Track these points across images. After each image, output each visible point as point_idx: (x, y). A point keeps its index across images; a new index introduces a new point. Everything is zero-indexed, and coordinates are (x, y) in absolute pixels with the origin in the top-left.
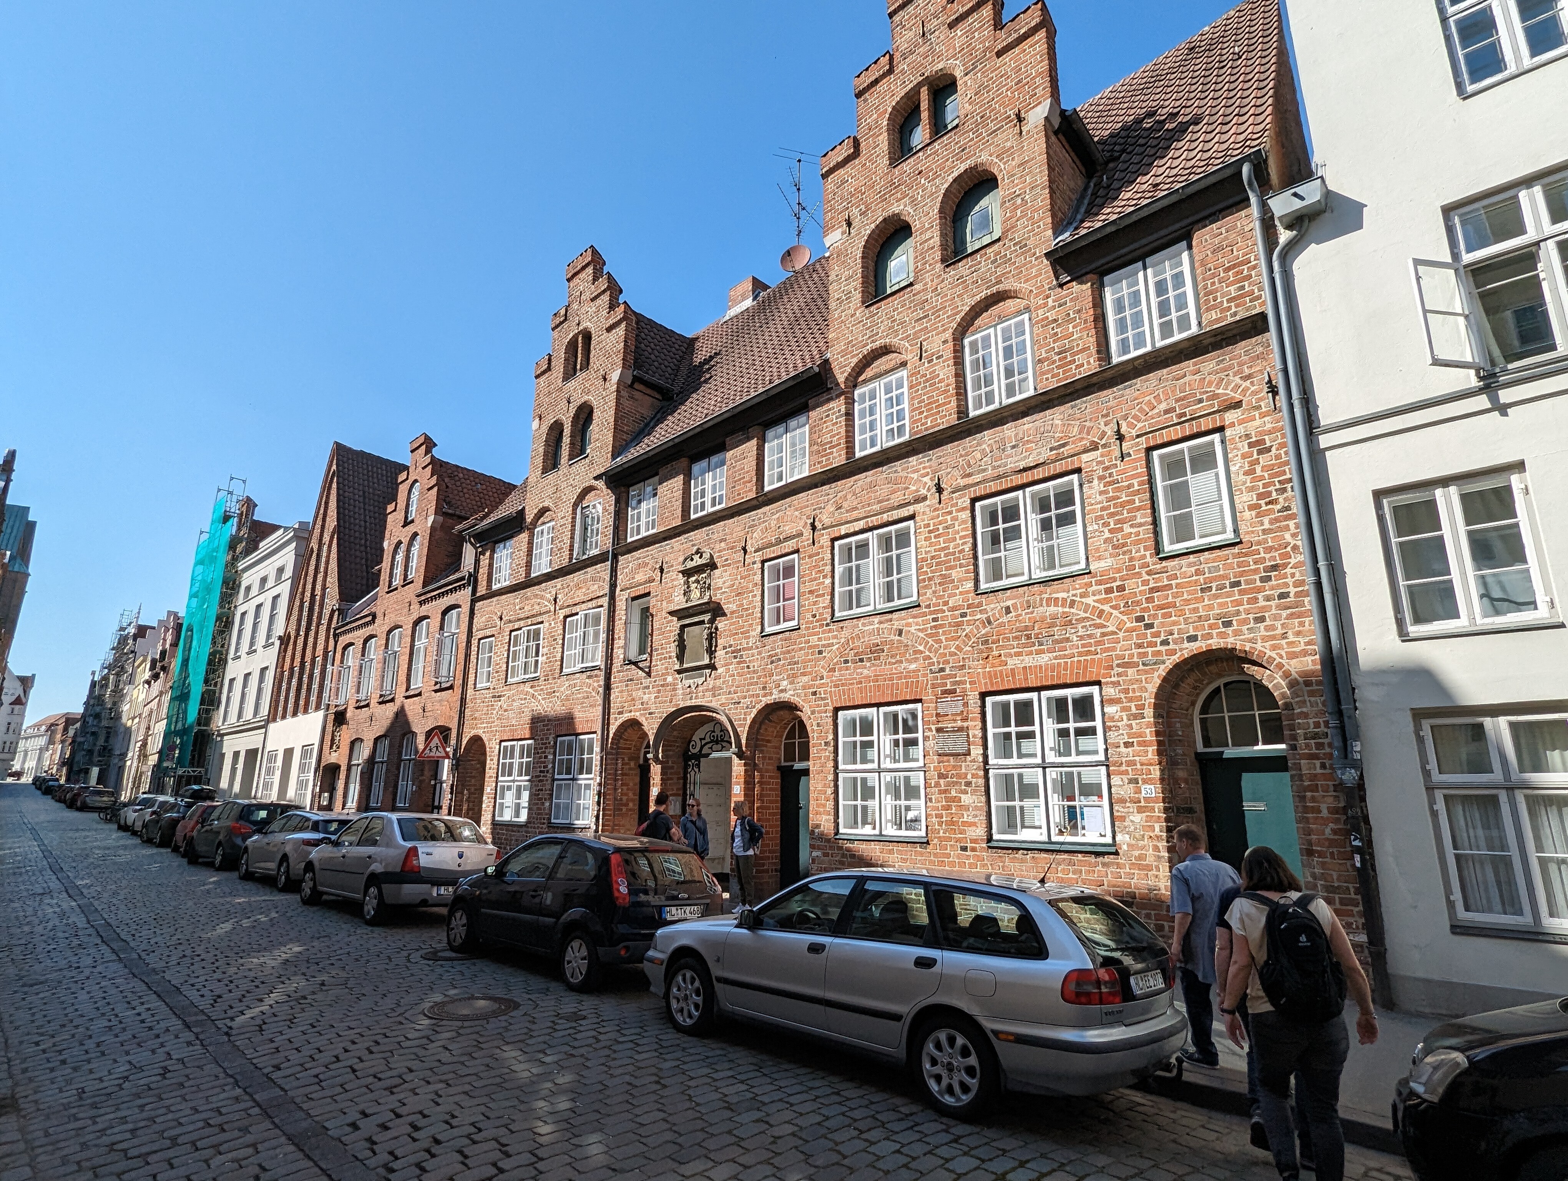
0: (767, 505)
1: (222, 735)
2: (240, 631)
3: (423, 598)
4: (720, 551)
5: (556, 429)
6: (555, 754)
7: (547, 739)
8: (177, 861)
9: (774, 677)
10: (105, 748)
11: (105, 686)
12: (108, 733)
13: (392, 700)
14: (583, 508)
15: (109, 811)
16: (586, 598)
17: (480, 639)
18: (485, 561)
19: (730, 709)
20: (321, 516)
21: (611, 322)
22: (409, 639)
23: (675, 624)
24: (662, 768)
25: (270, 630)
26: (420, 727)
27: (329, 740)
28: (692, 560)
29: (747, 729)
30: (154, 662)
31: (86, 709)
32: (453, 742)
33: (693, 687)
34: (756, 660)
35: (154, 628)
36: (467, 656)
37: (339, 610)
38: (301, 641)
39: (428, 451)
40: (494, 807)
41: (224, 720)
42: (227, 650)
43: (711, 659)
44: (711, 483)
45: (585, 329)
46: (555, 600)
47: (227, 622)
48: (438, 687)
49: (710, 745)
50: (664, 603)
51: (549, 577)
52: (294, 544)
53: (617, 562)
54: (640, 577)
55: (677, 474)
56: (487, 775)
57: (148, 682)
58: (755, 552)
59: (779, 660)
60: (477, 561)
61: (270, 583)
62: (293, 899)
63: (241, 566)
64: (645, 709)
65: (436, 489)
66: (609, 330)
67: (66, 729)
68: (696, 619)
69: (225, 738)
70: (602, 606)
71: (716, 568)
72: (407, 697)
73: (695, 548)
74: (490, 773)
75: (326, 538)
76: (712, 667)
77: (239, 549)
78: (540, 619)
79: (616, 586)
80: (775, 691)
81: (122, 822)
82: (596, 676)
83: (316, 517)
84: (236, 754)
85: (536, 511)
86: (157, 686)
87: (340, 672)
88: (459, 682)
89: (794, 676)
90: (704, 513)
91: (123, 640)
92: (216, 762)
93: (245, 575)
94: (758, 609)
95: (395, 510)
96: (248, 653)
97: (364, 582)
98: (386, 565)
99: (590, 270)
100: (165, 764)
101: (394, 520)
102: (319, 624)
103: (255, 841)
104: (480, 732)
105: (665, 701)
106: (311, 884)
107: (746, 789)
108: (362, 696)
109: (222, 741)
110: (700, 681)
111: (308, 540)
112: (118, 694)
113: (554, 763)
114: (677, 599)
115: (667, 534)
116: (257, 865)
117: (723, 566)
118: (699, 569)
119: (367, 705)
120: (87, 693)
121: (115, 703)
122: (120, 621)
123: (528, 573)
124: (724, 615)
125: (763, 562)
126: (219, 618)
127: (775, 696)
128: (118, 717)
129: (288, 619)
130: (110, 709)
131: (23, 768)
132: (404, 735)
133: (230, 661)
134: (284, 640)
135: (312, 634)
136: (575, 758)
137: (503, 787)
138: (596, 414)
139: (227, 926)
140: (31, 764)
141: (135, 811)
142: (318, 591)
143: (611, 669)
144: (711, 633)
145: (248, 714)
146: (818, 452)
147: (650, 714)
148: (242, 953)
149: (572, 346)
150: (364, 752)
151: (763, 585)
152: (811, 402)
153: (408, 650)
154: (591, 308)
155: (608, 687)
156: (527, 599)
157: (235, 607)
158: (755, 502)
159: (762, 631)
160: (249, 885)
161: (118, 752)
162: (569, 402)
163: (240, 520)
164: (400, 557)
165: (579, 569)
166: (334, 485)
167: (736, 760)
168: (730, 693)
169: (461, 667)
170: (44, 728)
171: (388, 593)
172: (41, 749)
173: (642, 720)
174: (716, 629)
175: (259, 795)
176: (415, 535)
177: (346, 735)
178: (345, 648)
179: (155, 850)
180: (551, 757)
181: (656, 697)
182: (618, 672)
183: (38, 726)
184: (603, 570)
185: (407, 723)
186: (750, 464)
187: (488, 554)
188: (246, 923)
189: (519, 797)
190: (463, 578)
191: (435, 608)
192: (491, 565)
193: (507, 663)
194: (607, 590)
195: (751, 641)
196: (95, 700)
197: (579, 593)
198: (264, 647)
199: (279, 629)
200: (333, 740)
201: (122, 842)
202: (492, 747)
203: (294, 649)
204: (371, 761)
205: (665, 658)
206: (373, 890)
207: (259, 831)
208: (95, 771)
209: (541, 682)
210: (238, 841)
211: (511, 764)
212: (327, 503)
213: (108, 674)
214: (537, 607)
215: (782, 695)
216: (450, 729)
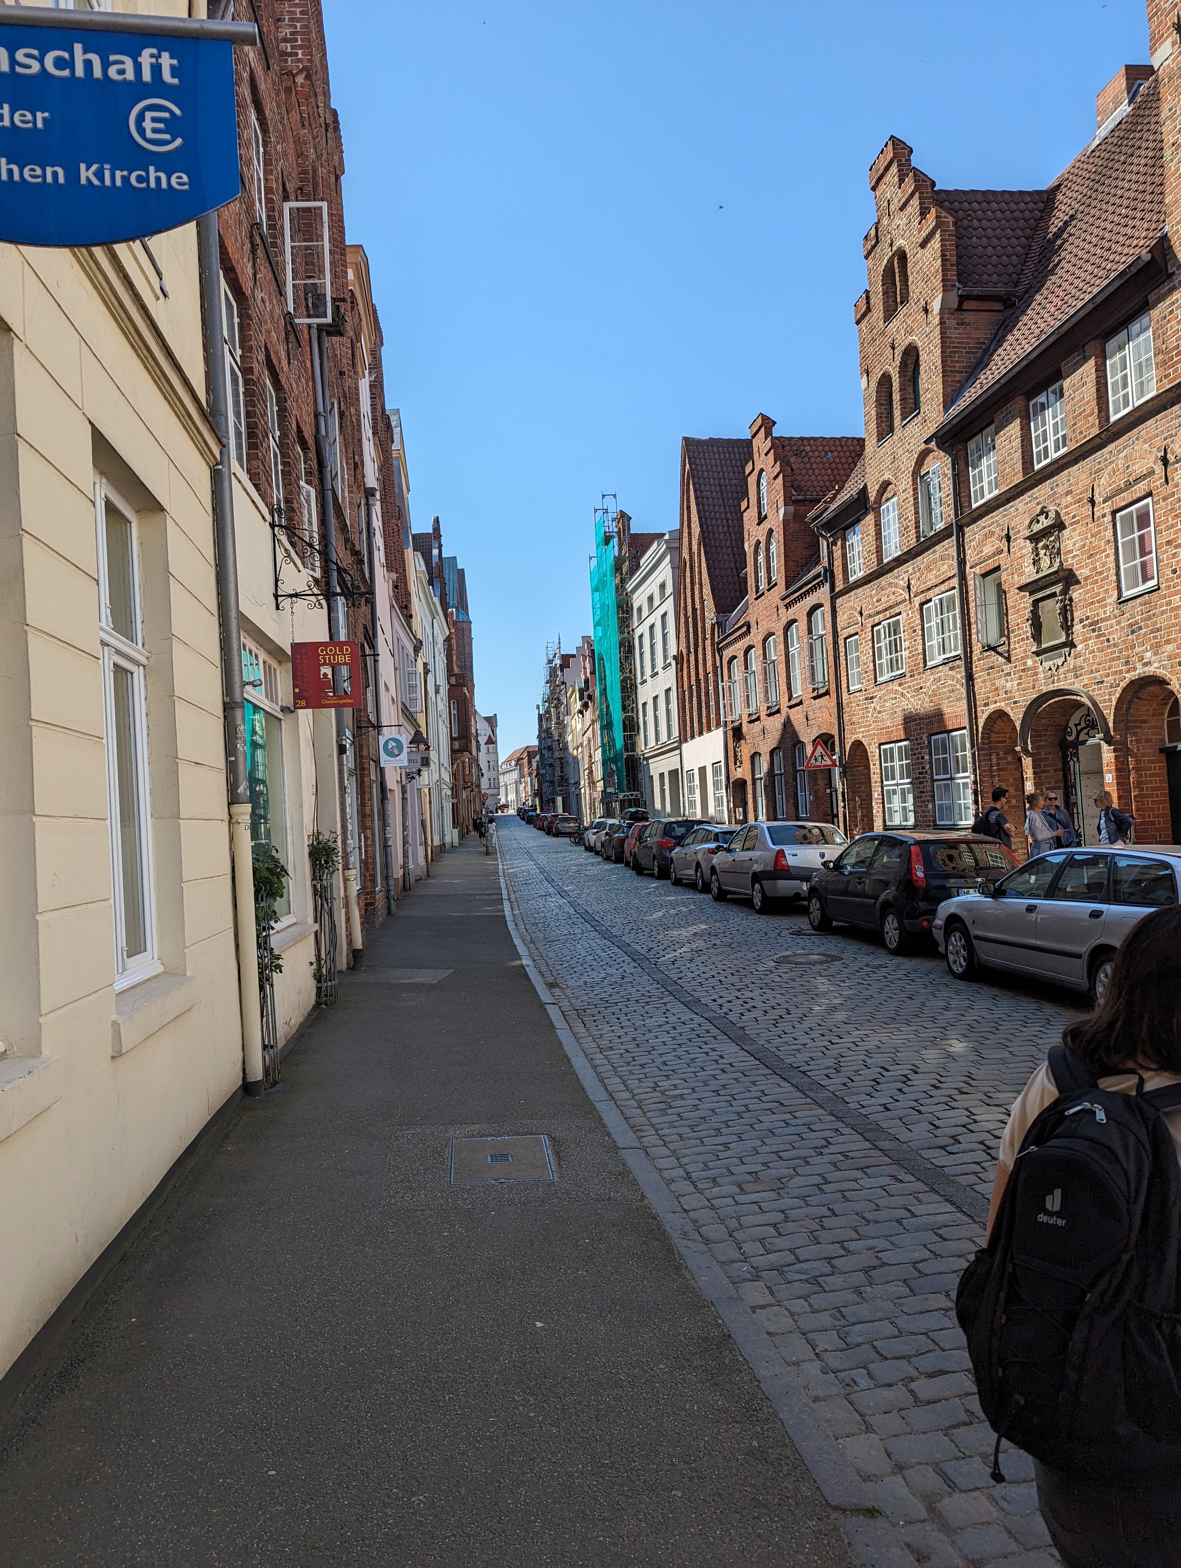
0: (1113, 441)
1: (647, 759)
2: (641, 654)
3: (787, 601)
4: (1067, 507)
5: (885, 381)
6: (930, 754)
7: (921, 738)
8: (630, 873)
9: (1137, 650)
10: (562, 777)
11: (549, 719)
12: (562, 763)
13: (778, 711)
14: (922, 477)
15: (576, 835)
16: (938, 581)
17: (846, 639)
18: (837, 552)
19: (1093, 690)
20: (686, 523)
21: (924, 234)
22: (782, 646)
23: (1027, 600)
24: (1033, 761)
25: (665, 650)
26: (807, 736)
27: (731, 757)
28: (1038, 522)
29: (1113, 711)
30: (581, 692)
31: (540, 742)
32: (837, 749)
33: (1054, 669)
34: (1116, 631)
35: (574, 656)
36: (836, 658)
37: (717, 623)
38: (692, 658)
39: (768, 433)
40: (884, 812)
41: (646, 745)
42: (635, 675)
43: (1068, 635)
44: (1052, 422)
45: (899, 248)
46: (909, 587)
47: (629, 646)
48: (815, 694)
49: (1085, 731)
50: (1015, 576)
51: (899, 561)
52: (668, 557)
53: (963, 535)
54: (988, 550)
55: (1013, 419)
56: (873, 780)
57: (581, 712)
58: (1105, 502)
59: (1140, 628)
60: (830, 553)
61: (657, 602)
62: (707, 897)
63: (629, 587)
64: (1009, 699)
65: (781, 476)
66: (923, 245)
67: (530, 763)
68: (1048, 592)
69: (650, 761)
70: (954, 588)
71: (1064, 528)
72: (790, 707)
73: (1039, 507)
74: (875, 778)
75: (695, 548)
76: (1071, 644)
77: (625, 567)
78: (897, 610)
79: (965, 564)
80: (1139, 666)
81: (587, 844)
82: (958, 667)
83: (682, 524)
84: (662, 775)
85: (877, 487)
86: (588, 714)
87: (730, 687)
88: (833, 687)
89: (1158, 645)
90: (1048, 461)
91: (553, 672)
92: (647, 785)
93: (635, 596)
94: (1113, 571)
95: (748, 507)
96: (652, 676)
97: (737, 587)
98: (750, 569)
99: (894, 169)
100: (608, 791)
101: (750, 517)
102: (704, 639)
103: (676, 853)
104: (860, 737)
105: (1028, 688)
106: (716, 884)
107: (1118, 777)
108: (752, 710)
109: (648, 764)
110: (1059, 661)
111: (680, 548)
112: (560, 724)
113: (931, 763)
114: (1027, 570)
115: (1009, 495)
116: (682, 872)
117: (1072, 524)
118: (1045, 533)
119: (758, 719)
120: (537, 727)
121: (560, 735)
122: (547, 654)
123: (880, 559)
124: (1078, 582)
125: (1114, 513)
126: (621, 644)
127: (1140, 671)
128: (566, 748)
129: (678, 637)
130: (558, 741)
131: (507, 801)
132: (794, 746)
133: (639, 686)
134: (678, 659)
135: (700, 649)
136: (950, 756)
137: (888, 791)
138: (923, 356)
139: (660, 914)
140: (512, 797)
141: (594, 834)
142: (698, 606)
143: (971, 657)
144: (1065, 606)
145: (664, 737)
146: (1164, 362)
147: (1015, 703)
148: (668, 928)
149: (889, 272)
150: (764, 765)
151: (1116, 541)
152: (1151, 297)
153: (783, 658)
154: (900, 220)
155: (970, 678)
156: (883, 589)
157: (633, 630)
158: (1097, 441)
159: (1120, 595)
160: (678, 889)
161: (572, 781)
162: (893, 348)
163: (620, 539)
164: (761, 558)
165: (928, 549)
166: (691, 487)
167: (1105, 747)
168: (1092, 672)
169: (832, 670)
170: (513, 763)
171: (756, 599)
172: (516, 782)
173: (1008, 710)
174: (1071, 600)
175: (687, 813)
176: (771, 531)
177: (745, 751)
178: (730, 662)
179: (613, 866)
180: (927, 757)
181: (1018, 684)
182: (979, 660)
183: (508, 761)
184: (949, 546)
185: (795, 734)
186: (1089, 391)
187: (839, 543)
188: (672, 912)
189: (904, 801)
190: (819, 575)
191: (800, 610)
192: (844, 556)
193: (874, 661)
194: (955, 571)
195: (1109, 609)
196: (544, 734)
197: (931, 575)
198: (664, 668)
199: (673, 651)
200: (735, 756)
201: (589, 861)
202: (873, 751)
203: (689, 667)
204: (771, 773)
205: (1023, 639)
206: (757, 886)
207: (678, 844)
208: (559, 800)
209: (908, 679)
210: (667, 853)
211: (893, 767)
212: (689, 507)
213: (549, 707)
214: (892, 597)
215: (1146, 669)
216: (833, 737)
